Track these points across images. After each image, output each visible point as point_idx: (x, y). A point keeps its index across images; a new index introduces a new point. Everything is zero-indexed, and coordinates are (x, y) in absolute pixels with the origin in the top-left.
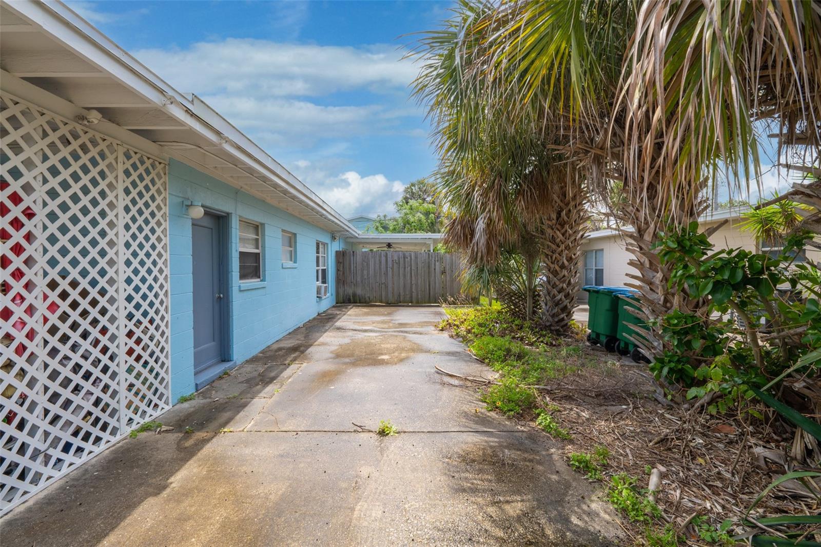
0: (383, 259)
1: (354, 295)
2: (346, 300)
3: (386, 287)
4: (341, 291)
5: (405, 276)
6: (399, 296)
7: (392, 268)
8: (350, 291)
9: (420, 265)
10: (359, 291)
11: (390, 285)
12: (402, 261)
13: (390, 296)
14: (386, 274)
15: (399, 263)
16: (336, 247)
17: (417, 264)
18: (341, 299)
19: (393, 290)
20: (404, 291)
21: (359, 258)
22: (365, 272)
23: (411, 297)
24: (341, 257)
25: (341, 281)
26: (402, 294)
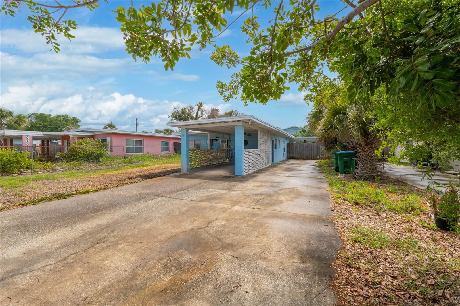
0: (302, 146)
1: (293, 156)
2: (289, 158)
3: (303, 154)
4: (288, 155)
5: (309, 150)
6: (307, 157)
7: (305, 148)
8: (291, 155)
9: (314, 147)
10: (294, 155)
11: (304, 154)
12: (308, 146)
13: (304, 157)
14: (303, 150)
15: (307, 147)
16: (287, 142)
17: (313, 147)
18: (288, 158)
19: (305, 154)
20: (309, 155)
21: (294, 145)
22: (296, 149)
23: (311, 157)
24: (288, 145)
25: (288, 152)
26: (308, 156)
